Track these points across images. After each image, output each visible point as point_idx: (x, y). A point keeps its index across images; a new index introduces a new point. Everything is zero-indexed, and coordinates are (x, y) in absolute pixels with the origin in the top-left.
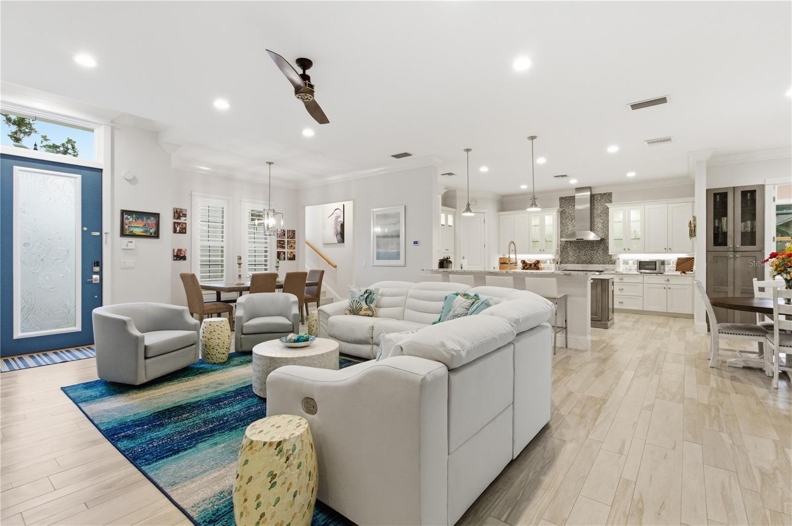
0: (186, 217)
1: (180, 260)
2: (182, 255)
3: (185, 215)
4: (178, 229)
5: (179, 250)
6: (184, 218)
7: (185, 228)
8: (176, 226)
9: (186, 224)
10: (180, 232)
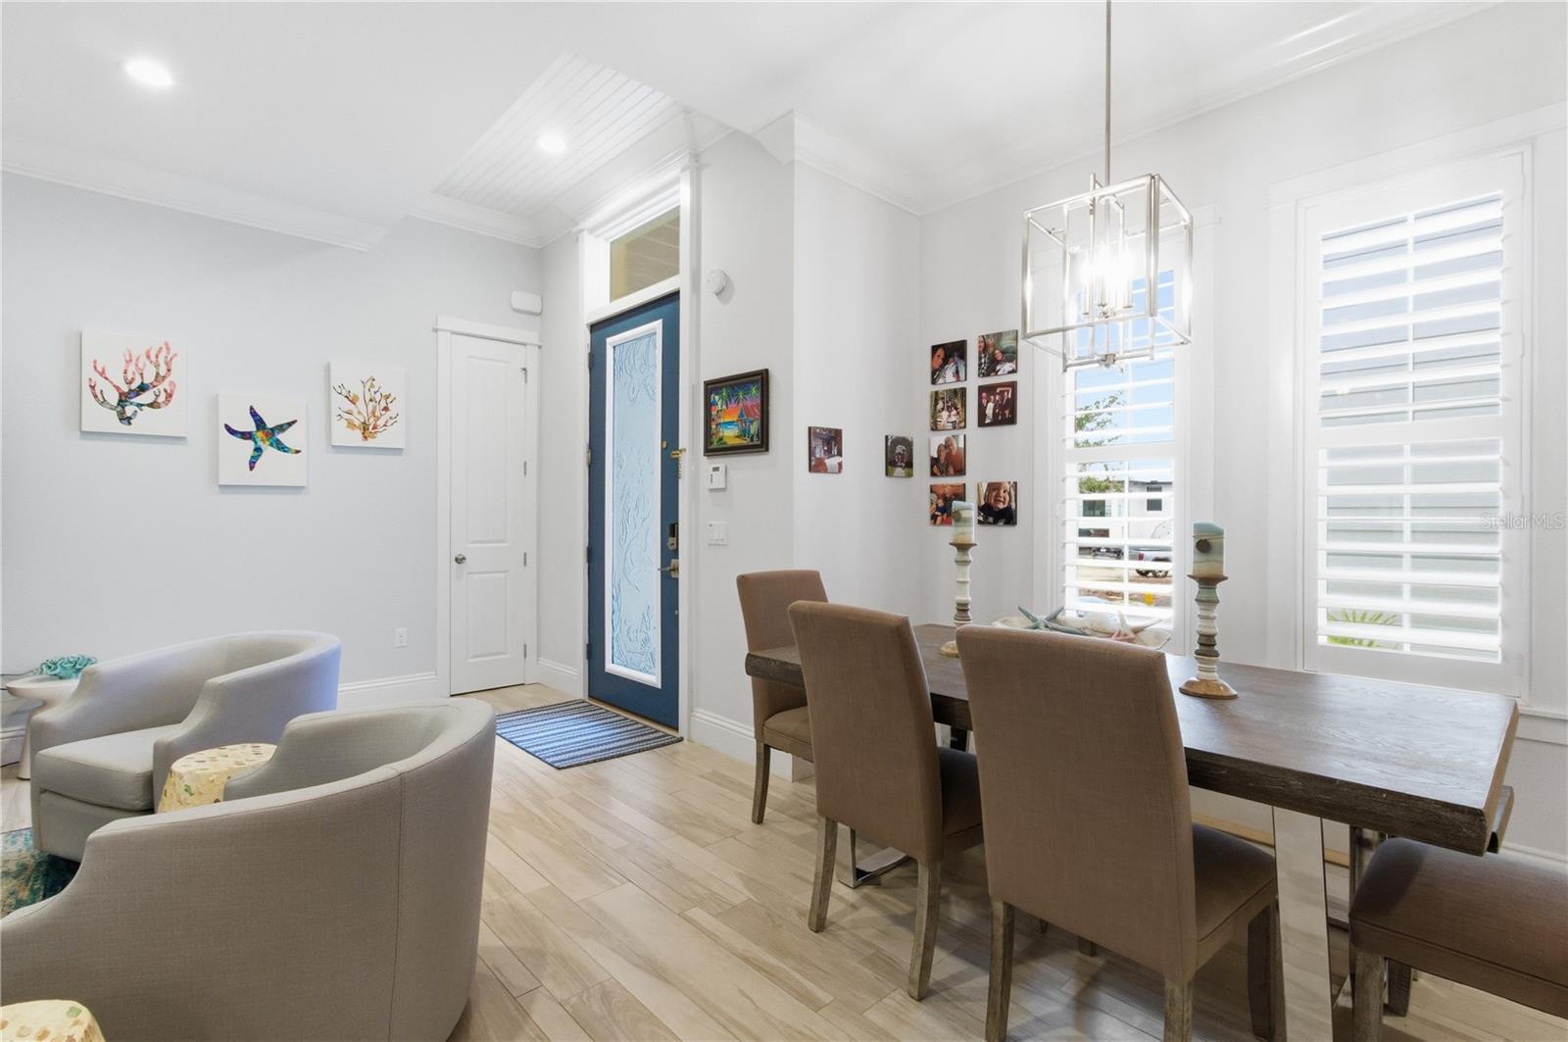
0: (1010, 360)
1: (995, 523)
2: (1001, 506)
3: (1011, 355)
4: (989, 411)
5: (994, 487)
6: (1008, 367)
7: (1012, 405)
8: (984, 401)
9: (1013, 385)
10: (997, 421)
